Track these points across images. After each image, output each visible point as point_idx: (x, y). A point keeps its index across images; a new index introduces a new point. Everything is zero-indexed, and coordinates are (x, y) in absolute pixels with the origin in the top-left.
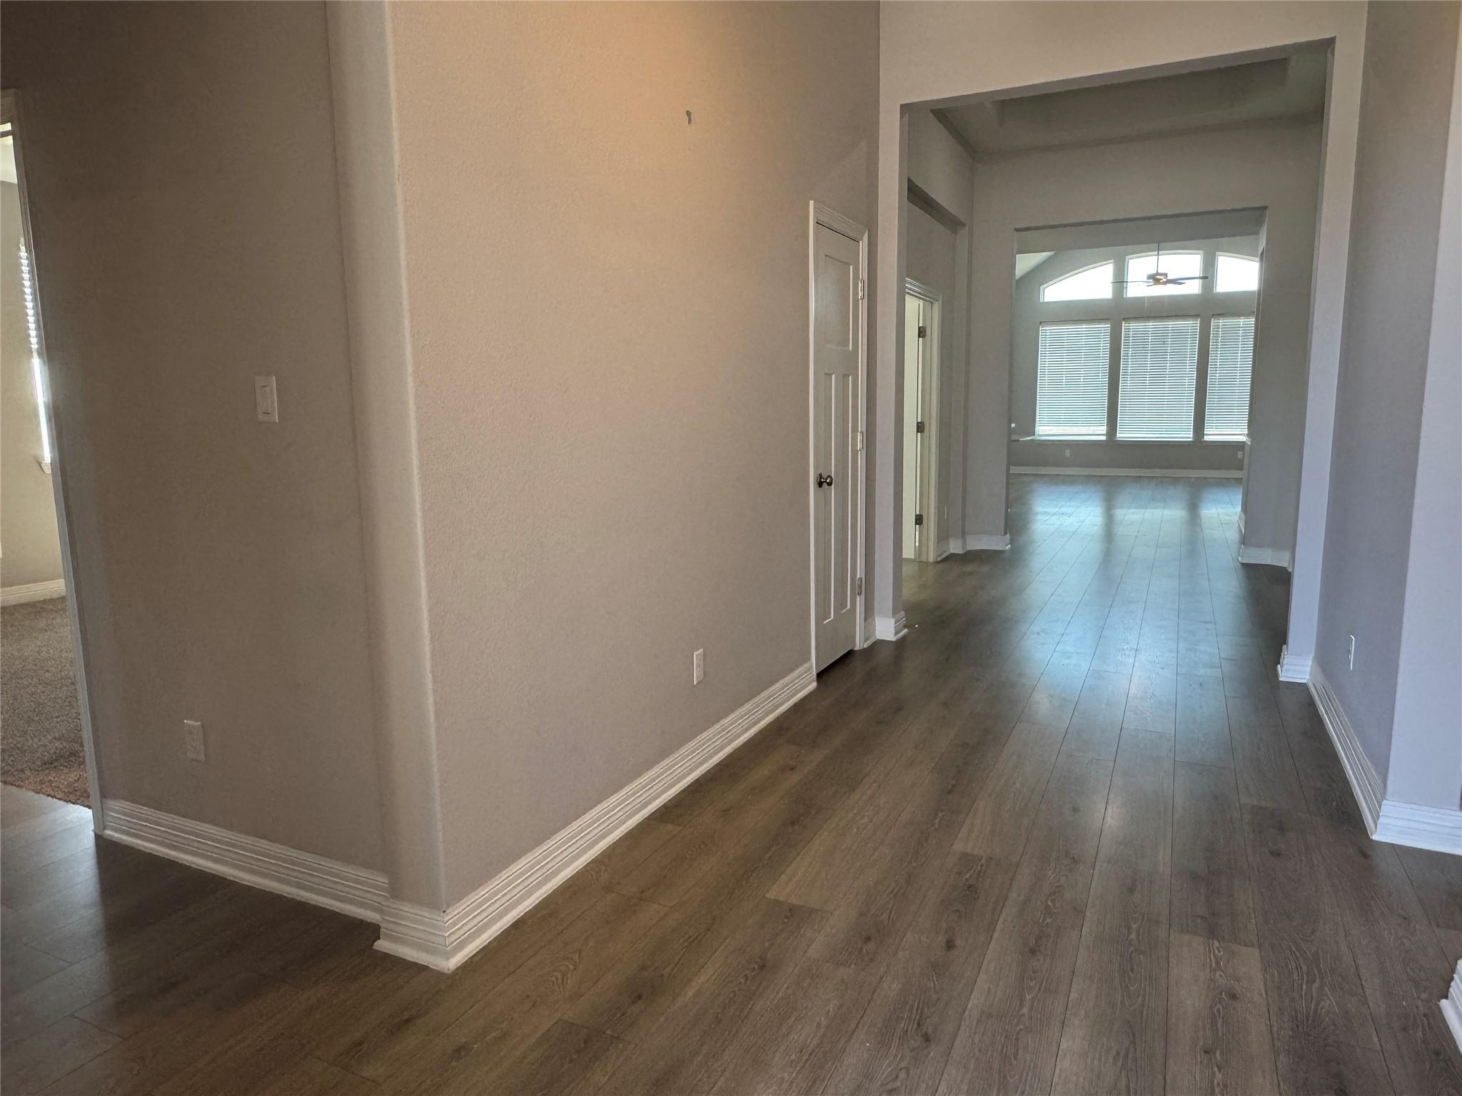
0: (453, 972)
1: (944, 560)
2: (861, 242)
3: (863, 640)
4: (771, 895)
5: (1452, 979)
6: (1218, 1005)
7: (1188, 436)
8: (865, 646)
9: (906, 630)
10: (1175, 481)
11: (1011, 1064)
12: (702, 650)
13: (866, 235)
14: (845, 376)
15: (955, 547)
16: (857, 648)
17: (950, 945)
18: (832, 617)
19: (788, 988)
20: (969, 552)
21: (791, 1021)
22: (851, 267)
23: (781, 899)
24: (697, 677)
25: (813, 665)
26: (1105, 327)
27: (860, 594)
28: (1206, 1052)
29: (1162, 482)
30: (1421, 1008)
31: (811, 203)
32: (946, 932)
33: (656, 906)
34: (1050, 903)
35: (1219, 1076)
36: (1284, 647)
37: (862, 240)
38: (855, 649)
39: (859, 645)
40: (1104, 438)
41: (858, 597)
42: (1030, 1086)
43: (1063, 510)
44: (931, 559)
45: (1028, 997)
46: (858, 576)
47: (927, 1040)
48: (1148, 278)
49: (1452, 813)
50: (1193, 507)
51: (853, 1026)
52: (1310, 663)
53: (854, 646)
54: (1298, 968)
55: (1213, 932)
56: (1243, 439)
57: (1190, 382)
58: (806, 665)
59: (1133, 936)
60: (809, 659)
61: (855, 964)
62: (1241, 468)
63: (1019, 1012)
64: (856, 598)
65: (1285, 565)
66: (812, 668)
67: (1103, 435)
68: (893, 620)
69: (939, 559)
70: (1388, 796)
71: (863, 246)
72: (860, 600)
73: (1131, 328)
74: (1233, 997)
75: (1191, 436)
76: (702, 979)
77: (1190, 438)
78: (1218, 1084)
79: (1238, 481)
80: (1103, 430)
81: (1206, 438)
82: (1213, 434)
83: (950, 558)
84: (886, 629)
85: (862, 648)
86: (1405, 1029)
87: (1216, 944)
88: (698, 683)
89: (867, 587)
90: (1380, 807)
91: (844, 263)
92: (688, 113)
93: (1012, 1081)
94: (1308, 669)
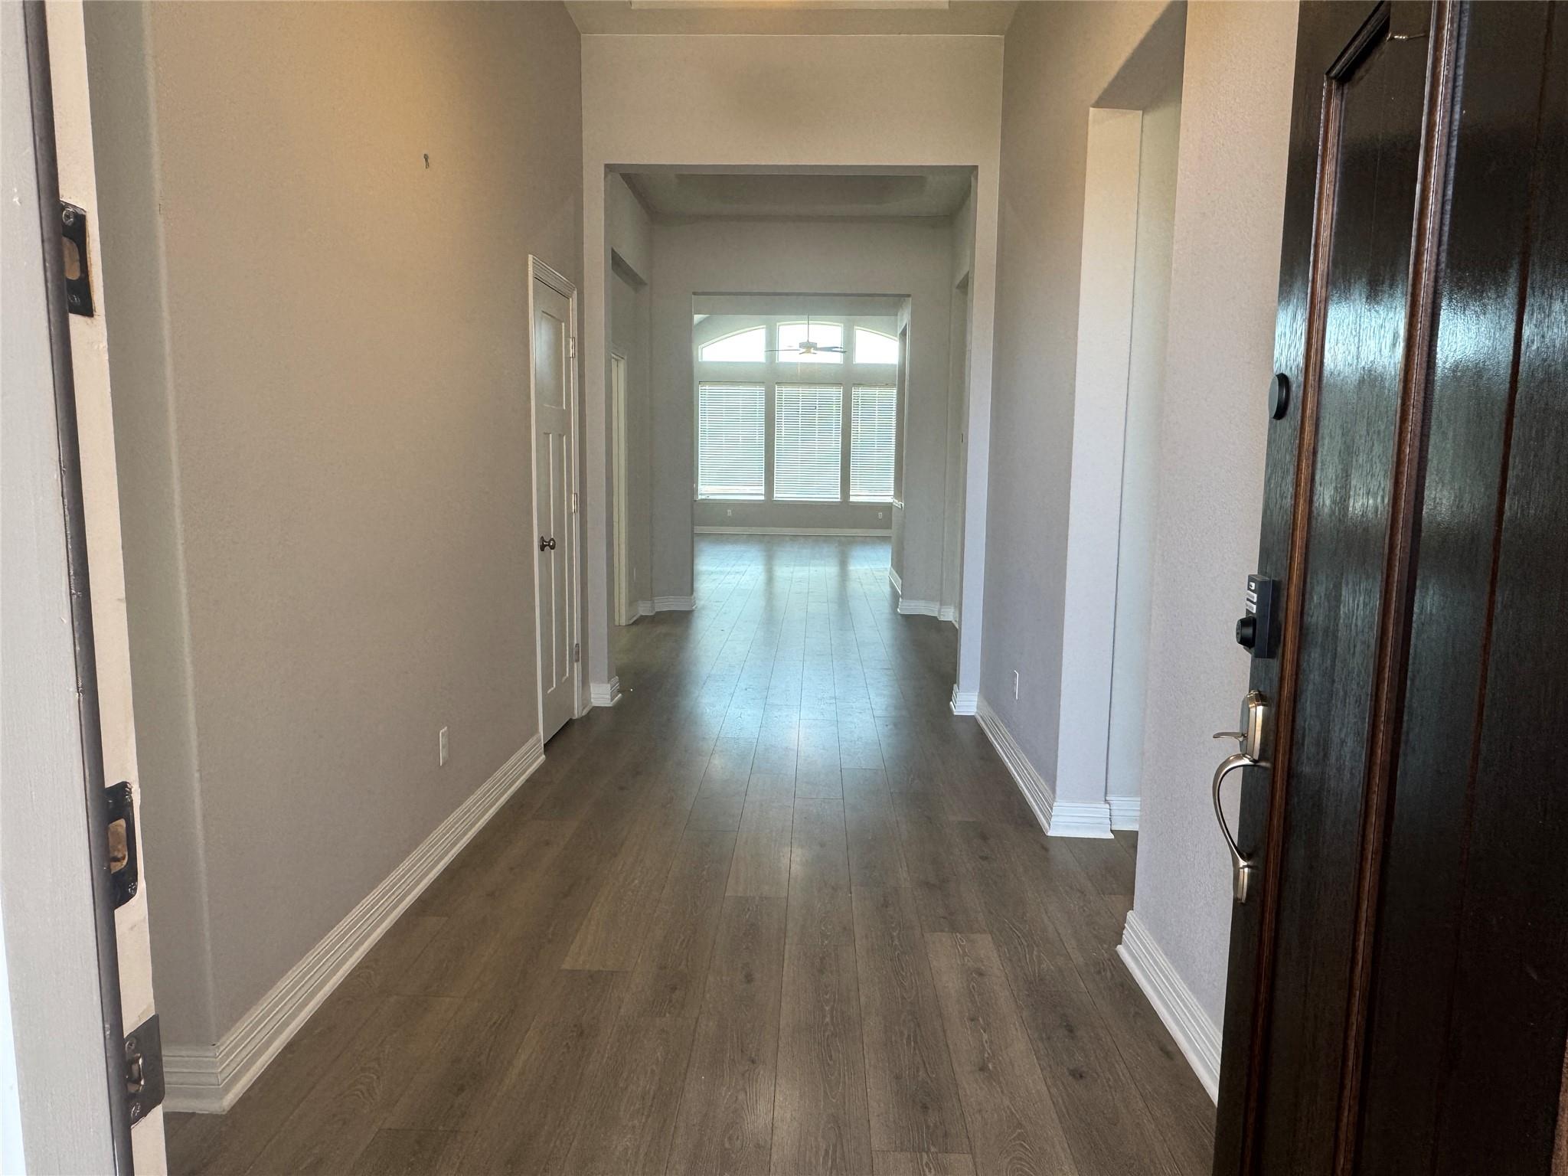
0: (229, 1112)
1: (635, 623)
2: (571, 299)
3: (581, 709)
4: (567, 966)
5: (1124, 928)
6: (972, 983)
7: (836, 496)
8: (584, 714)
9: (620, 695)
10: (827, 539)
11: (829, 1064)
12: (446, 728)
13: (576, 292)
14: (561, 436)
15: (644, 609)
16: (576, 716)
17: (749, 978)
18: (554, 686)
19: (612, 1048)
20: (658, 613)
21: (625, 1075)
22: (563, 324)
23: (578, 968)
24: (443, 758)
25: (541, 735)
26: (760, 390)
27: (577, 661)
28: (972, 1020)
29: (819, 540)
30: (1105, 955)
31: (530, 257)
32: (743, 968)
33: (448, 1000)
34: (823, 928)
35: (985, 1037)
36: (955, 686)
37: (571, 297)
38: (574, 718)
39: (578, 713)
40: (762, 498)
41: (575, 664)
42: (849, 1078)
43: (736, 568)
44: (623, 622)
45: (827, 1008)
46: (575, 642)
47: (753, 1062)
48: (800, 347)
49: (1099, 806)
50: (843, 564)
51: (685, 1066)
52: (976, 699)
53: (574, 714)
54: (1021, 944)
55: (954, 928)
56: (889, 500)
57: (836, 444)
58: (535, 738)
59: (896, 942)
60: (536, 731)
61: (669, 1013)
62: (889, 527)
63: (823, 1022)
64: (573, 664)
65: (935, 614)
66: (540, 740)
67: (762, 494)
68: (609, 686)
69: (632, 621)
70: (1057, 799)
71: (573, 303)
72: (577, 667)
73: (783, 392)
74: (981, 974)
75: (839, 496)
76: (523, 1057)
77: (838, 498)
78: (986, 1042)
79: (884, 539)
80: (762, 489)
81: (852, 499)
82: (858, 495)
83: (640, 621)
84: (602, 694)
85: (580, 716)
86: (1099, 972)
87: (959, 936)
88: (444, 764)
89: (581, 654)
90: (1052, 809)
91: (557, 320)
92: (426, 157)
93: (833, 1078)
94: (976, 703)
